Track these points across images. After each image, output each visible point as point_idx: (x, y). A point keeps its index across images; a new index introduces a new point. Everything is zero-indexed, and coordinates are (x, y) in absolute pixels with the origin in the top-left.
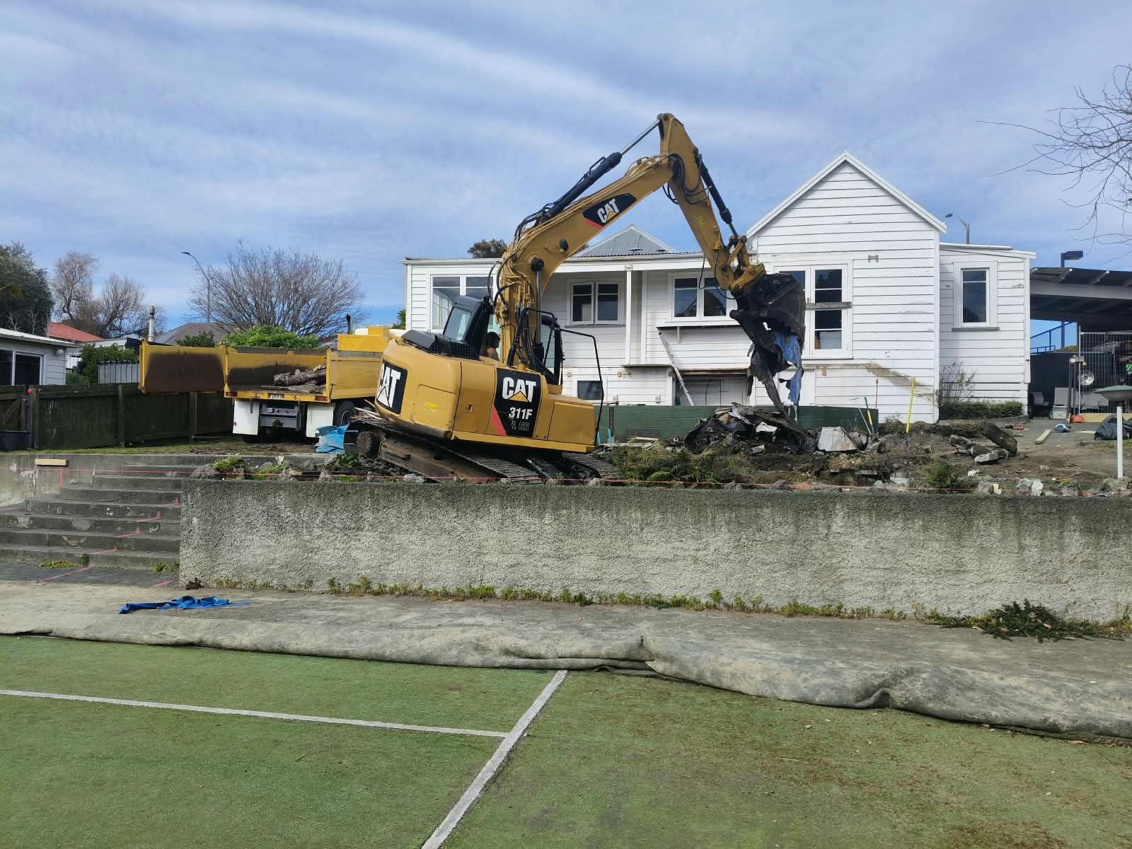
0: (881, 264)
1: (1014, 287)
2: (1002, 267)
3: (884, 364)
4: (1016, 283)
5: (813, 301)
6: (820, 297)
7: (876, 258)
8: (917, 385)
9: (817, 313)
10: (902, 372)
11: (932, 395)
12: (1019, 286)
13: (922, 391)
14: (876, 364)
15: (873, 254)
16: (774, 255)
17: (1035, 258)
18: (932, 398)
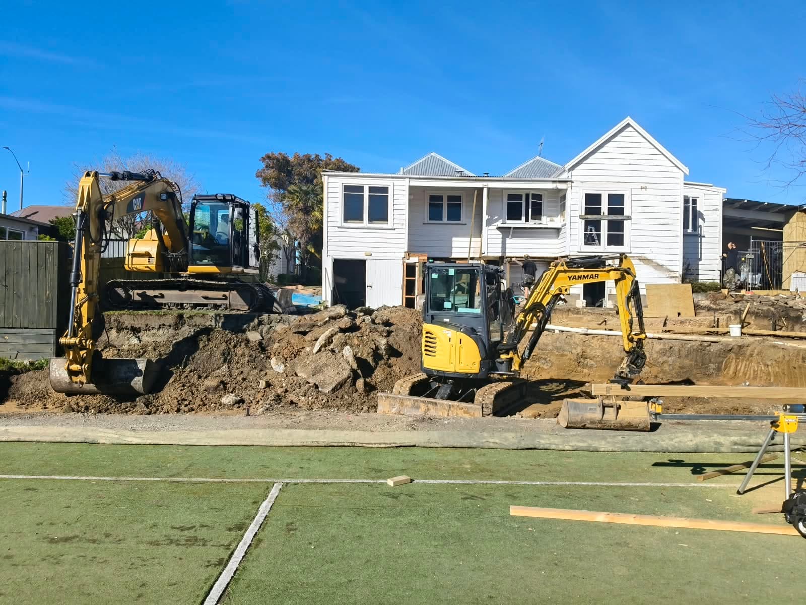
0: (648, 191)
1: (713, 210)
2: (707, 197)
3: (649, 257)
4: (715, 208)
5: (606, 214)
6: (611, 211)
7: (646, 188)
8: (669, 271)
9: (609, 222)
10: (660, 263)
11: (677, 277)
12: (717, 209)
13: (672, 274)
14: (645, 257)
15: (644, 185)
16: (582, 182)
17: (725, 192)
18: (677, 279)
